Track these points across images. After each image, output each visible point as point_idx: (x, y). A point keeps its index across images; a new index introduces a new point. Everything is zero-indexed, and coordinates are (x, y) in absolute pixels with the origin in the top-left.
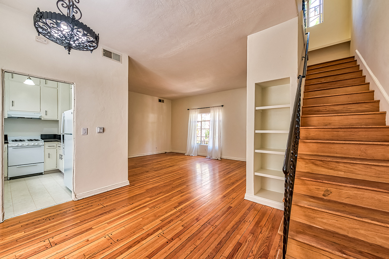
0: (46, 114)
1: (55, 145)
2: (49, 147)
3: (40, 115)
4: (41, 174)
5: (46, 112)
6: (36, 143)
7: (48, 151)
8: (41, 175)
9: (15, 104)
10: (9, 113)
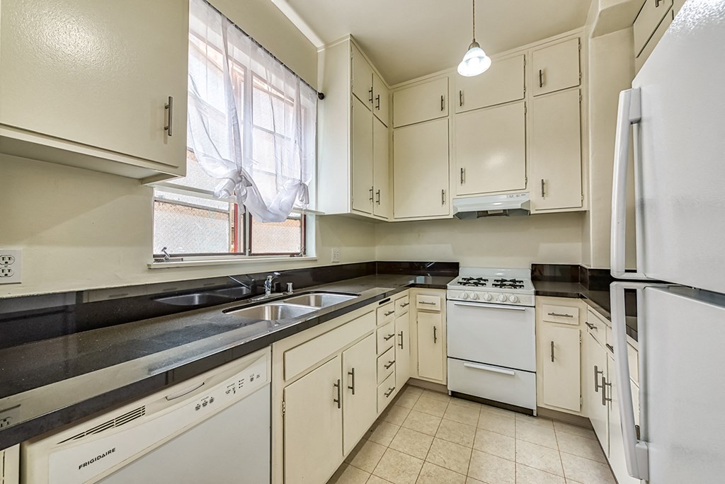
0: (543, 193)
1: (573, 312)
2: (552, 319)
3: (525, 199)
4: (527, 412)
5: (543, 184)
6: (510, 294)
7: (551, 332)
8: (527, 417)
9: (467, 176)
10: (455, 205)
